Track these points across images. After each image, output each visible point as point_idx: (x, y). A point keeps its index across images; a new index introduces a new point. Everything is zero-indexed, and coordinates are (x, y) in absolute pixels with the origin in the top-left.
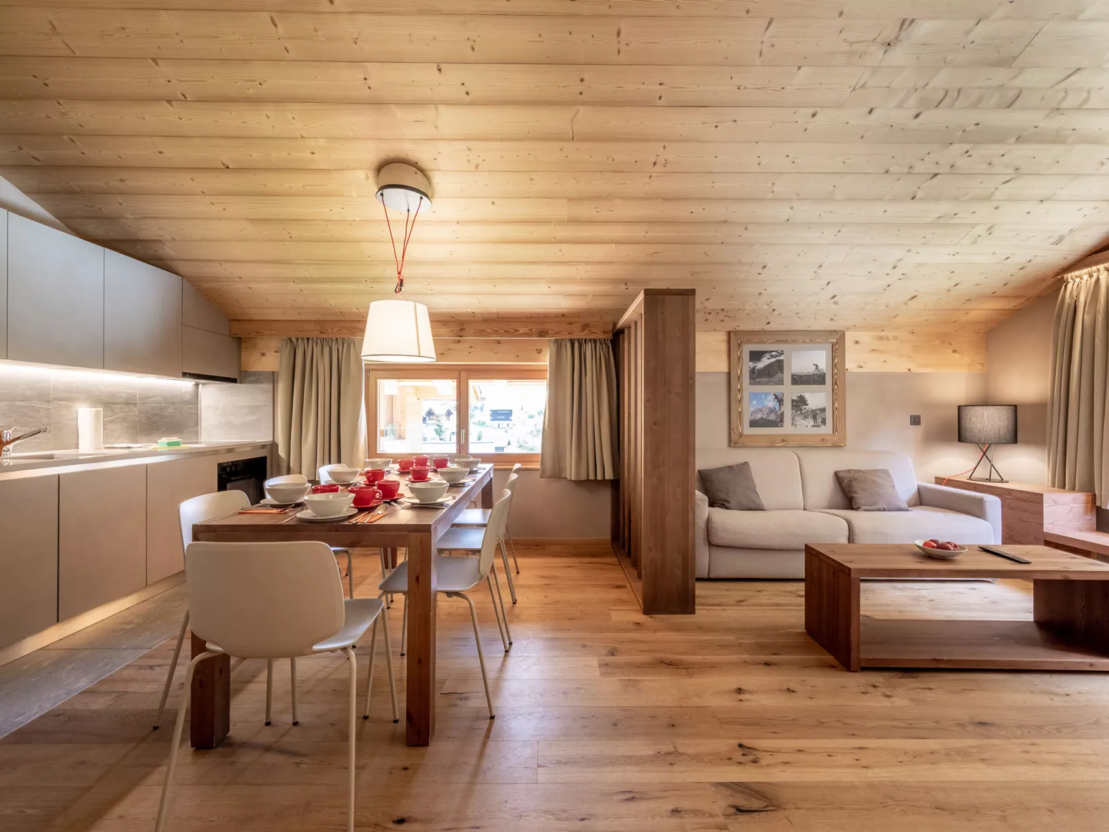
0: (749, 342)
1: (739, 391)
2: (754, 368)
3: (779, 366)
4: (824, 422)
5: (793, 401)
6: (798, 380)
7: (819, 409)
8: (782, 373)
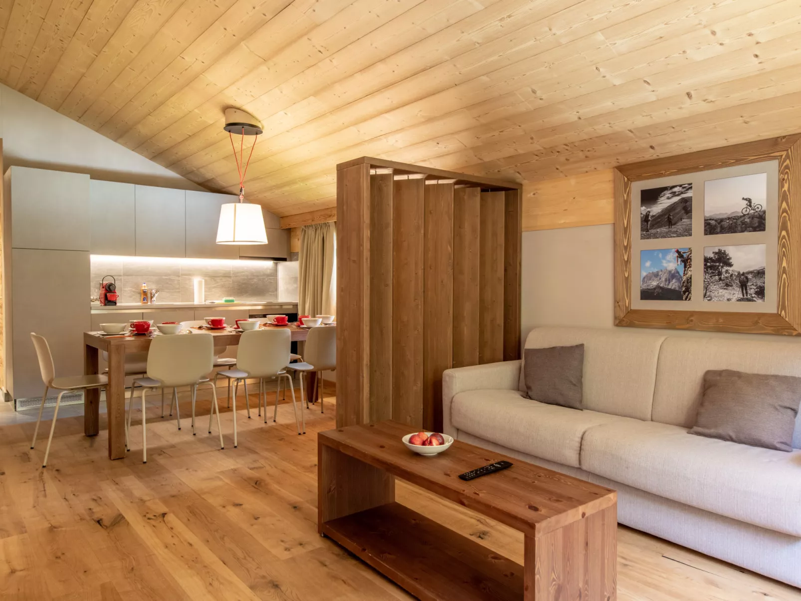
0: (640, 178)
1: (626, 248)
2: (647, 216)
3: (686, 207)
4: (761, 292)
5: (706, 260)
6: (713, 227)
7: (751, 272)
8: (690, 218)
